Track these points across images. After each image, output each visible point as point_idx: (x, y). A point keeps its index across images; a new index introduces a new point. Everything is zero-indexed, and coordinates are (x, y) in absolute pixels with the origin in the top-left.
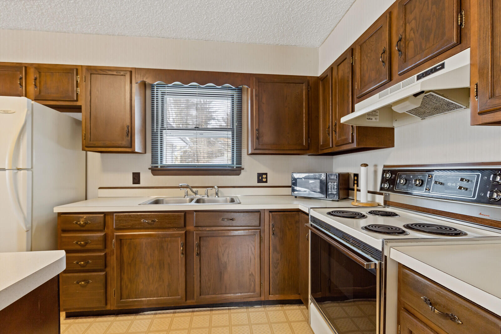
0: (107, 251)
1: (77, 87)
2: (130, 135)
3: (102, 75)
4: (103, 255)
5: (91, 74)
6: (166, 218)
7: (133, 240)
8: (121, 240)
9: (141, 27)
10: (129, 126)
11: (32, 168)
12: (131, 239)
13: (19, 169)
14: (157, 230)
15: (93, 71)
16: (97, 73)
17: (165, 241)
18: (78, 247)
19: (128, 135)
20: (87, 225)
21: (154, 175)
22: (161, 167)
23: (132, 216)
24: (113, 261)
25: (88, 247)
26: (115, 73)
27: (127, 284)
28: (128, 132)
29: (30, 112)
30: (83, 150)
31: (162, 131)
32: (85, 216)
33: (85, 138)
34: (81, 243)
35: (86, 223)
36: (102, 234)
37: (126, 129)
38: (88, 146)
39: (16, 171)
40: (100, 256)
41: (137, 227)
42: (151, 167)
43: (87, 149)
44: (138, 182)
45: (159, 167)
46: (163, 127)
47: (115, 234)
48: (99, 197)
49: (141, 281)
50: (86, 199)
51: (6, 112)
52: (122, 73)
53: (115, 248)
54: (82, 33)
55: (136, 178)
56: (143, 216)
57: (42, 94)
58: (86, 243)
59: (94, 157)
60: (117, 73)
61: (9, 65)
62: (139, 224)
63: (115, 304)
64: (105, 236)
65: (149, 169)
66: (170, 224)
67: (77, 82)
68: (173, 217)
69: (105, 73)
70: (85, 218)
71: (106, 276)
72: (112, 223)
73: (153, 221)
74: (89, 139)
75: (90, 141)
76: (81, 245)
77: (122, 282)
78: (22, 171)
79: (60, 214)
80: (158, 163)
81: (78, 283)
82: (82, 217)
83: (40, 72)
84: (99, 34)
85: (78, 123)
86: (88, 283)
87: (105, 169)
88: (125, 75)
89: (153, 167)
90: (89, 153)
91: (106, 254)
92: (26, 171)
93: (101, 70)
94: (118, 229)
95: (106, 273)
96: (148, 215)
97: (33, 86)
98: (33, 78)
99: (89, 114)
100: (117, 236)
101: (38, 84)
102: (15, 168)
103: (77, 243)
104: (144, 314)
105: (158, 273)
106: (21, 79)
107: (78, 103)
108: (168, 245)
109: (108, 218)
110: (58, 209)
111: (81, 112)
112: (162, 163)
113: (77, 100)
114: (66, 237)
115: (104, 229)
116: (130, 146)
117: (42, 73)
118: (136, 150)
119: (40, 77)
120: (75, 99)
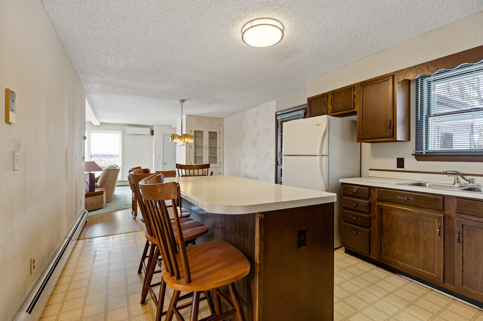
0: (371, 215)
1: (354, 99)
2: (392, 128)
3: (371, 86)
4: (368, 217)
5: (363, 87)
6: (421, 198)
7: (390, 211)
8: (381, 209)
9: (401, 37)
10: (391, 120)
11: (329, 155)
12: (389, 210)
13: (323, 155)
14: (412, 208)
15: (364, 84)
16: (367, 85)
17: (421, 220)
18: (352, 207)
19: (390, 127)
20: (358, 193)
21: (418, 160)
22: (426, 153)
23: (390, 192)
24: (375, 223)
25: (358, 208)
26: (380, 81)
27: (385, 244)
28: (391, 125)
29: (328, 123)
30: (358, 142)
31: (428, 119)
32: (357, 187)
33: (359, 133)
34: (354, 205)
35: (357, 192)
36: (368, 202)
37: (389, 123)
38: (361, 139)
39: (321, 156)
40: (366, 217)
41: (394, 201)
42: (415, 153)
43: (360, 141)
44: (403, 167)
45: (424, 153)
46: (430, 115)
47: (377, 203)
48: (369, 177)
49: (397, 246)
50: (360, 177)
51: (318, 125)
52: (386, 79)
53: (376, 214)
54: (357, 61)
55: (400, 163)
56: (399, 194)
57: (335, 108)
58: (357, 206)
59: (367, 147)
60: (382, 80)
61: (320, 96)
62: (396, 199)
63: (376, 256)
64: (370, 204)
65: (413, 155)
66: (426, 205)
67: (354, 95)
68: (429, 199)
69: (373, 83)
70: (357, 189)
71: (370, 232)
72: (375, 195)
73: (408, 199)
74: (361, 134)
75: (362, 135)
76: (353, 206)
77: (382, 241)
78: (324, 157)
79: (342, 184)
80: (423, 149)
81: (352, 231)
82: (355, 188)
83: (334, 96)
84: (368, 56)
85: (354, 122)
86: (358, 233)
87: (375, 155)
88: (388, 80)
89: (417, 153)
90: (363, 144)
91: (370, 217)
92: (326, 157)
93: (370, 82)
94: (379, 200)
95: (370, 230)
96: (404, 193)
97: (330, 105)
98: (330, 100)
99: (362, 116)
100: (378, 205)
101: (333, 104)
102: (321, 155)
103: (351, 204)
104: (401, 277)
105: (413, 245)
106: (325, 102)
107: (355, 110)
108: (423, 224)
109: (372, 191)
110: (342, 181)
111: (356, 114)
112: (427, 149)
113: (354, 108)
114: (346, 199)
115: (369, 199)
116: (392, 136)
117: (335, 96)
118: (398, 139)
119: (334, 98)
120: (353, 107)
